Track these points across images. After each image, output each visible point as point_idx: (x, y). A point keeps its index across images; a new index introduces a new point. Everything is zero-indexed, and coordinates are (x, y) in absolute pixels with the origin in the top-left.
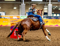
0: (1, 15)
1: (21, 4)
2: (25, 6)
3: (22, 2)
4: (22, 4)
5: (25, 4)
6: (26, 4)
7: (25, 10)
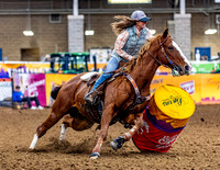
0: (98, 62)
1: (172, 14)
2: (189, 21)
3: (179, 6)
4: (176, 16)
5: (189, 16)
6: (193, 14)
7: (192, 38)
